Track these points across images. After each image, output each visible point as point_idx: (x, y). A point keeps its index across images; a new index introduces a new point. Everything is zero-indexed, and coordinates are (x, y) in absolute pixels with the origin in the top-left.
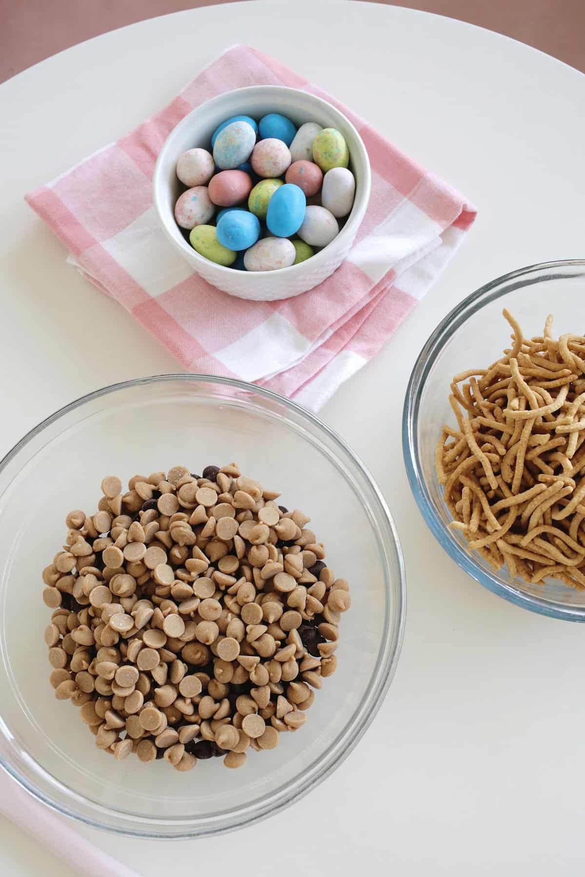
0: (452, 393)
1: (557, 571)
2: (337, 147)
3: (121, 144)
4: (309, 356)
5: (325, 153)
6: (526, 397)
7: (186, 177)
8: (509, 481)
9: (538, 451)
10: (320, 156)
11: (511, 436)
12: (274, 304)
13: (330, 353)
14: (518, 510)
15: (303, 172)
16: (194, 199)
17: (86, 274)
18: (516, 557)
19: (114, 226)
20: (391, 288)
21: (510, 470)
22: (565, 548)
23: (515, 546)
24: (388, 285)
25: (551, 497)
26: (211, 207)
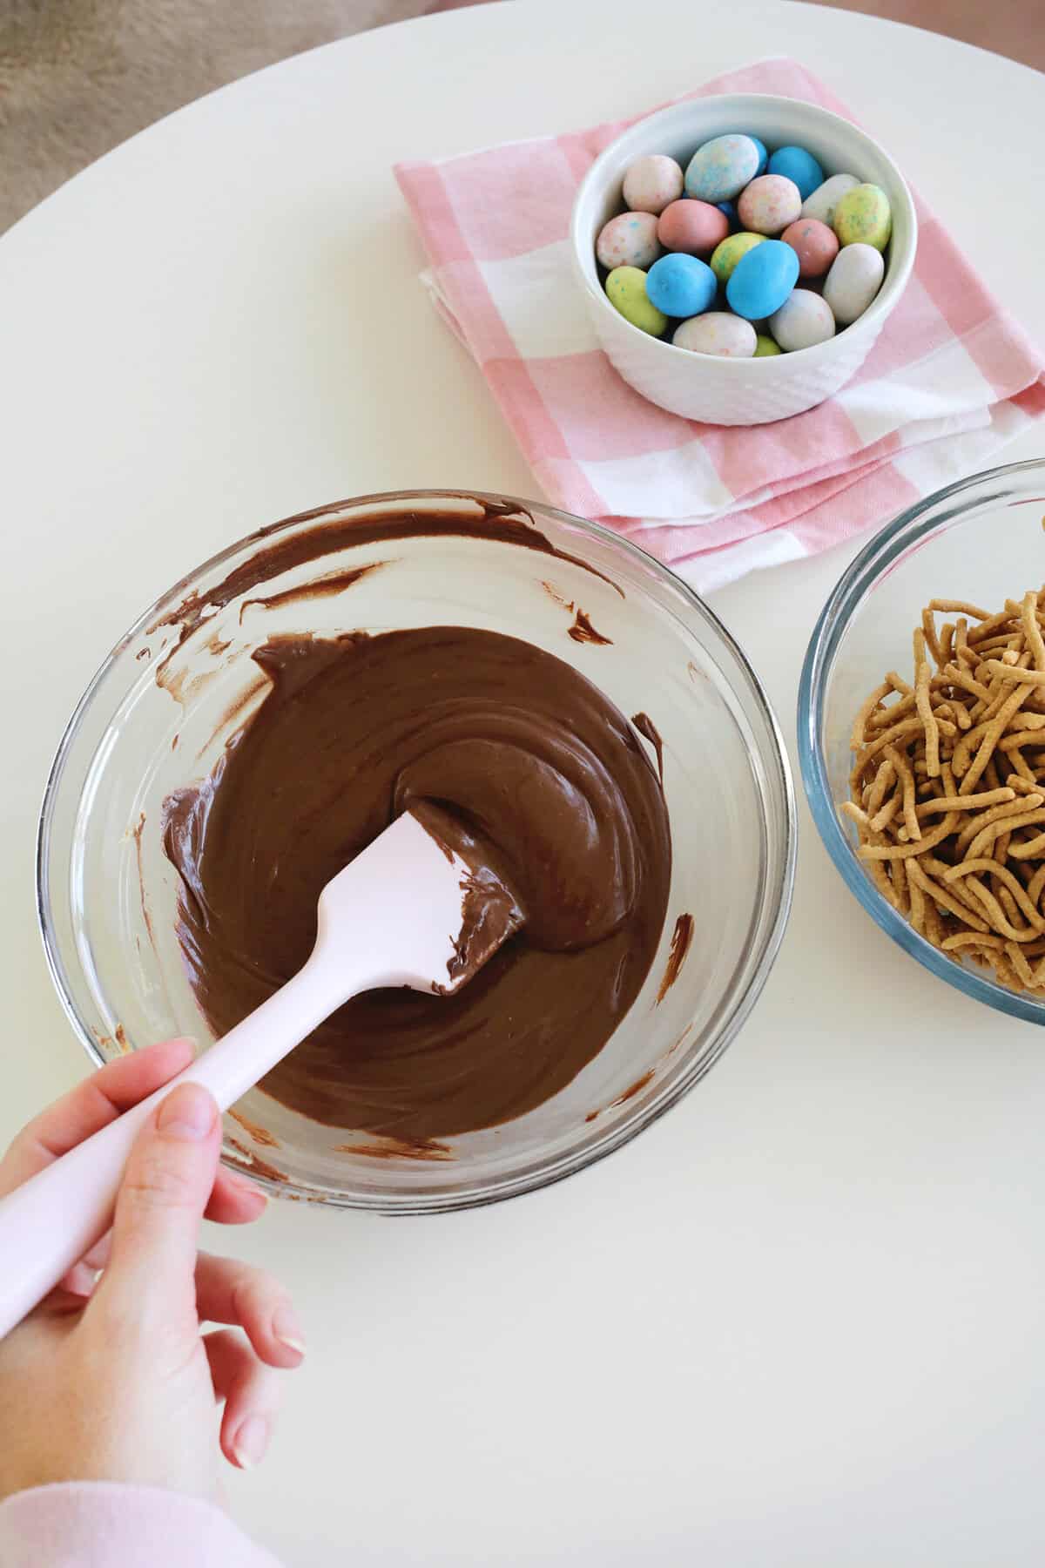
0: (922, 627)
1: (988, 944)
2: (874, 212)
3: (562, 141)
4: (723, 519)
5: (853, 217)
6: (1033, 654)
7: (633, 194)
8: (960, 774)
9: (1023, 738)
10: (843, 221)
11: (988, 706)
12: (698, 427)
13: (756, 525)
14: (958, 822)
15: (810, 235)
16: (634, 225)
17: (439, 299)
18: (930, 900)
19: (508, 246)
20: (887, 464)
21: (967, 757)
22: (1013, 910)
23: (934, 879)
24: (883, 457)
25: (1015, 815)
26: (654, 245)
